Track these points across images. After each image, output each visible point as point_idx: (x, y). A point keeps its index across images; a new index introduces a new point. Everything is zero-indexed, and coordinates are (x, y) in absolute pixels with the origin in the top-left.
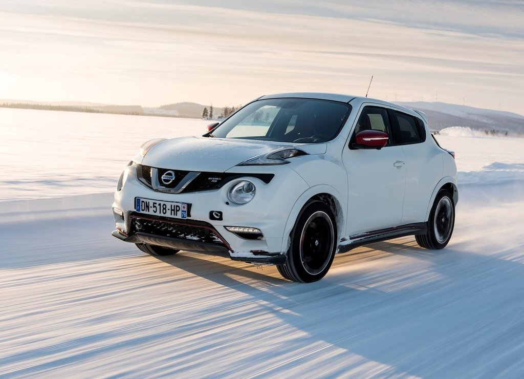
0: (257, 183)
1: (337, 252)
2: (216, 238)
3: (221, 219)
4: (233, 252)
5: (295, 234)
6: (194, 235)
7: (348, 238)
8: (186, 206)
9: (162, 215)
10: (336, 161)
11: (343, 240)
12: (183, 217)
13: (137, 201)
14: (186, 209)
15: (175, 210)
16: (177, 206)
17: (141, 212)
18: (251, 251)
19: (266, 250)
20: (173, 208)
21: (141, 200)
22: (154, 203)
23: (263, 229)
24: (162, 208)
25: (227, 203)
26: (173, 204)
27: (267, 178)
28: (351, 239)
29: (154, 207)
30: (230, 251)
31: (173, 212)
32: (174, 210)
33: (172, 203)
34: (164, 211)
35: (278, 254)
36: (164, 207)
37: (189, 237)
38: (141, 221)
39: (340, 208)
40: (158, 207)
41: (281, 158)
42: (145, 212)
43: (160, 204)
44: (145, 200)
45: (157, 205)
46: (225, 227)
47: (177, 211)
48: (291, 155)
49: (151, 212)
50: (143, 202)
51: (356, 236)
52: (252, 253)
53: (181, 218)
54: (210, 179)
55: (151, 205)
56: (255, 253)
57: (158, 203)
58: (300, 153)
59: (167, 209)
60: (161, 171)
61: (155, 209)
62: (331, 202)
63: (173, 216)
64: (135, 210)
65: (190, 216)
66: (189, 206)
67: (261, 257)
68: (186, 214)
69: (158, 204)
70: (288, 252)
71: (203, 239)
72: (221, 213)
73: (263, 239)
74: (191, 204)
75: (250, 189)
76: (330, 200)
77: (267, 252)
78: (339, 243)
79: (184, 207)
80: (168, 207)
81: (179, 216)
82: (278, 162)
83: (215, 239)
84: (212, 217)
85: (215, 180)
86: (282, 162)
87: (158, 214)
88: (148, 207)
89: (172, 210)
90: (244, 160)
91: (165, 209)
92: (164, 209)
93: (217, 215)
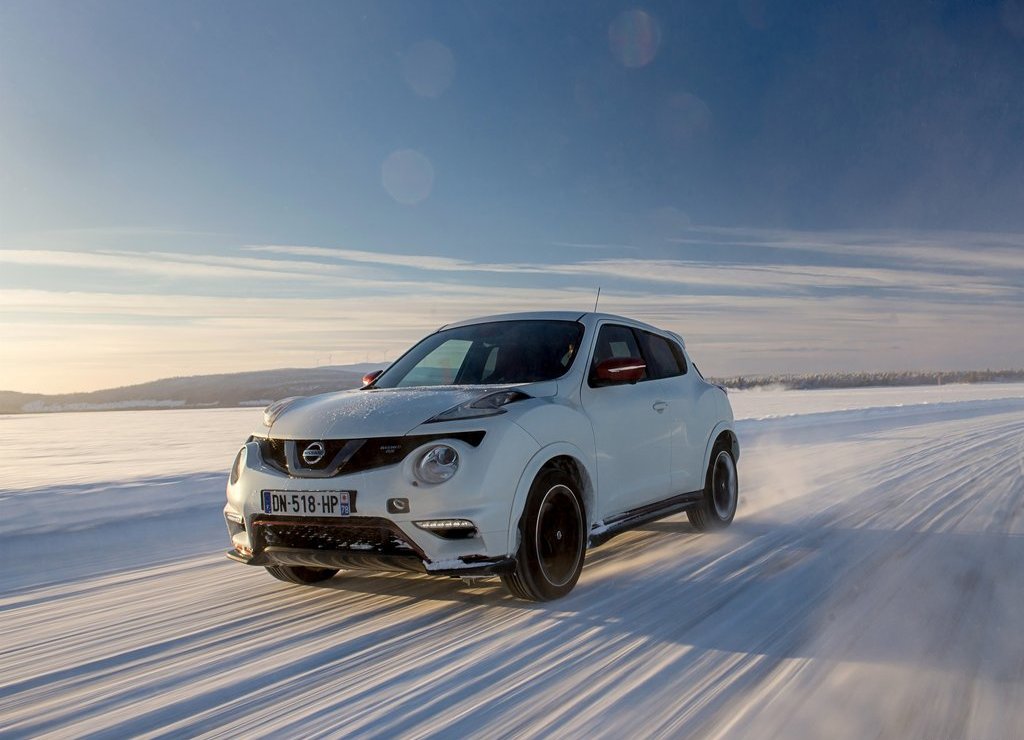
0: (460, 447)
1: (588, 547)
2: (400, 542)
3: (406, 510)
4: (429, 562)
5: (526, 524)
6: (364, 542)
7: (601, 523)
8: (347, 495)
9: (309, 514)
10: (572, 405)
11: (596, 526)
12: (344, 514)
13: (266, 496)
14: (347, 501)
15: (330, 503)
16: (333, 497)
17: (274, 513)
18: (460, 558)
19: (484, 554)
20: (326, 502)
21: (272, 493)
22: (294, 497)
23: (478, 521)
24: (307, 503)
25: (415, 484)
26: (326, 494)
27: (474, 439)
28: (606, 524)
29: (294, 502)
30: (424, 562)
31: (326, 507)
32: (328, 504)
33: (322, 494)
34: (312, 507)
35: (503, 557)
36: (312, 500)
37: (354, 546)
38: (274, 529)
39: (588, 477)
40: (301, 502)
41: (494, 406)
42: (279, 513)
43: (303, 498)
44: (278, 494)
45: (299, 500)
46: (414, 523)
47: (333, 504)
48: (506, 401)
49: (290, 512)
50: (274, 496)
51: (612, 519)
52: (461, 561)
53: (340, 516)
54: (383, 448)
55: (289, 499)
56: (467, 560)
57: (300, 495)
58: (520, 396)
59: (316, 504)
60: (301, 445)
61: (296, 506)
62: (571, 470)
63: (327, 515)
64: (263, 512)
65: (355, 511)
66: (353, 495)
67: (477, 565)
68: (348, 509)
69: (300, 497)
70: (519, 552)
71: (379, 547)
72: (406, 501)
73: (478, 535)
74: (356, 492)
75: (450, 456)
76: (569, 466)
77: (485, 557)
78: (591, 532)
79: (344, 498)
80: (318, 499)
81: (337, 513)
82: (488, 411)
83: (399, 544)
84: (391, 508)
85: (391, 449)
86: (495, 411)
87: (302, 513)
88: (283, 503)
89: (324, 504)
90: (435, 414)
91: (313, 504)
92: (311, 504)
93: (400, 505)
